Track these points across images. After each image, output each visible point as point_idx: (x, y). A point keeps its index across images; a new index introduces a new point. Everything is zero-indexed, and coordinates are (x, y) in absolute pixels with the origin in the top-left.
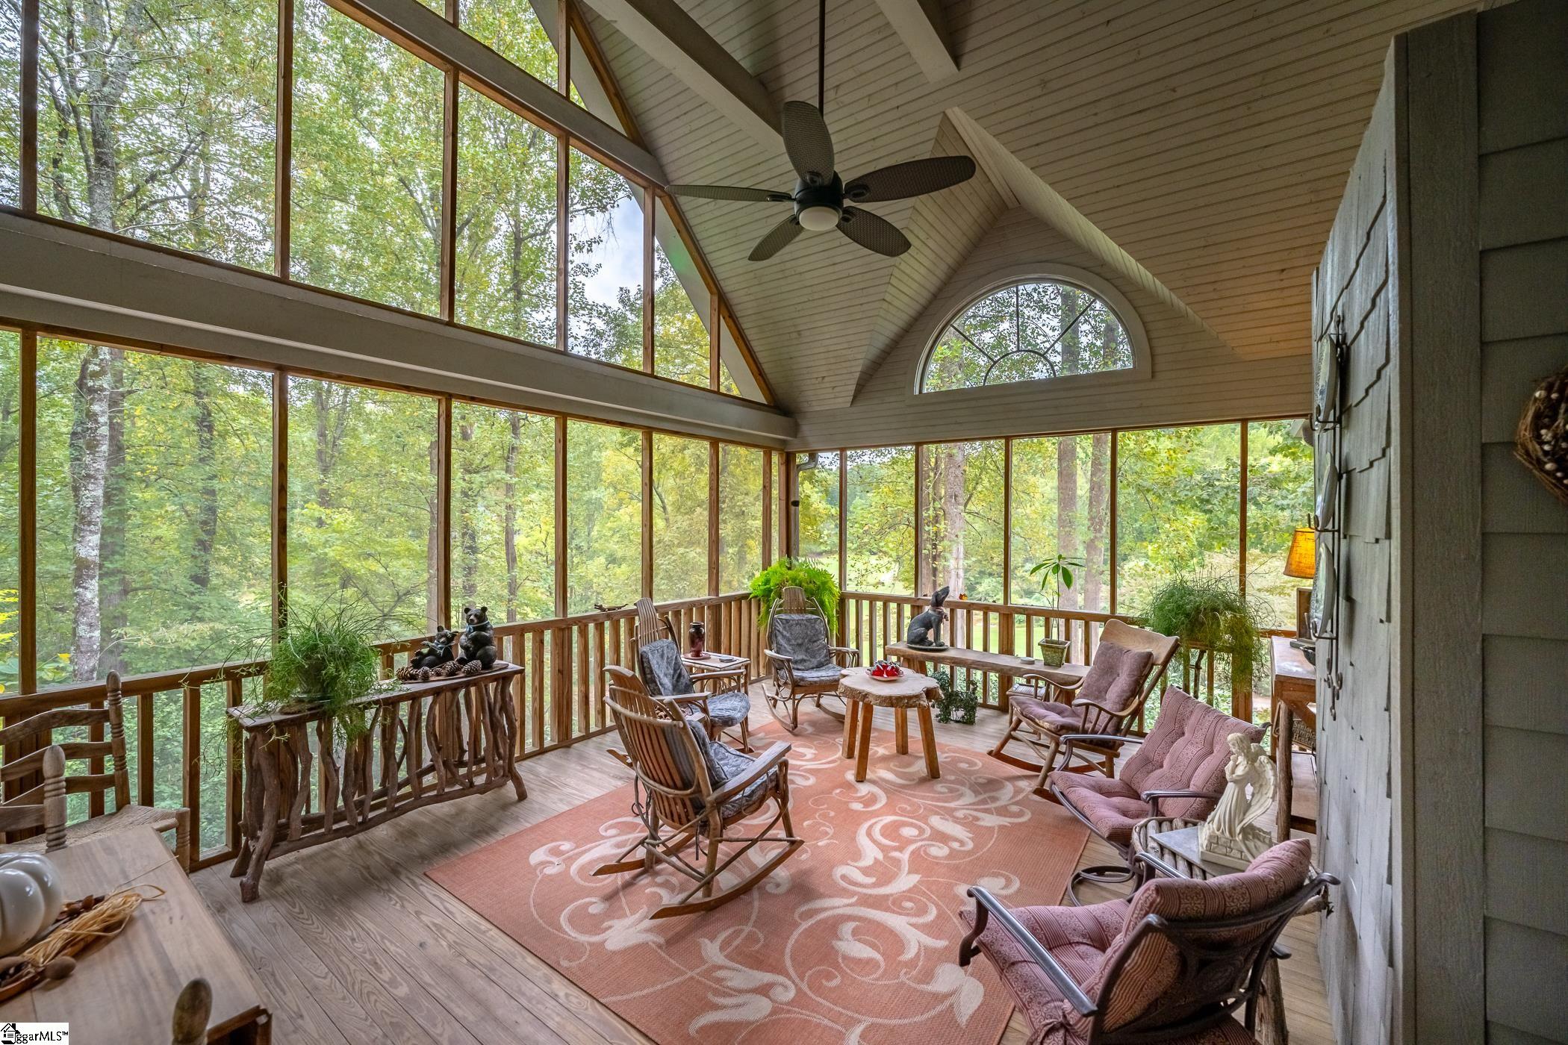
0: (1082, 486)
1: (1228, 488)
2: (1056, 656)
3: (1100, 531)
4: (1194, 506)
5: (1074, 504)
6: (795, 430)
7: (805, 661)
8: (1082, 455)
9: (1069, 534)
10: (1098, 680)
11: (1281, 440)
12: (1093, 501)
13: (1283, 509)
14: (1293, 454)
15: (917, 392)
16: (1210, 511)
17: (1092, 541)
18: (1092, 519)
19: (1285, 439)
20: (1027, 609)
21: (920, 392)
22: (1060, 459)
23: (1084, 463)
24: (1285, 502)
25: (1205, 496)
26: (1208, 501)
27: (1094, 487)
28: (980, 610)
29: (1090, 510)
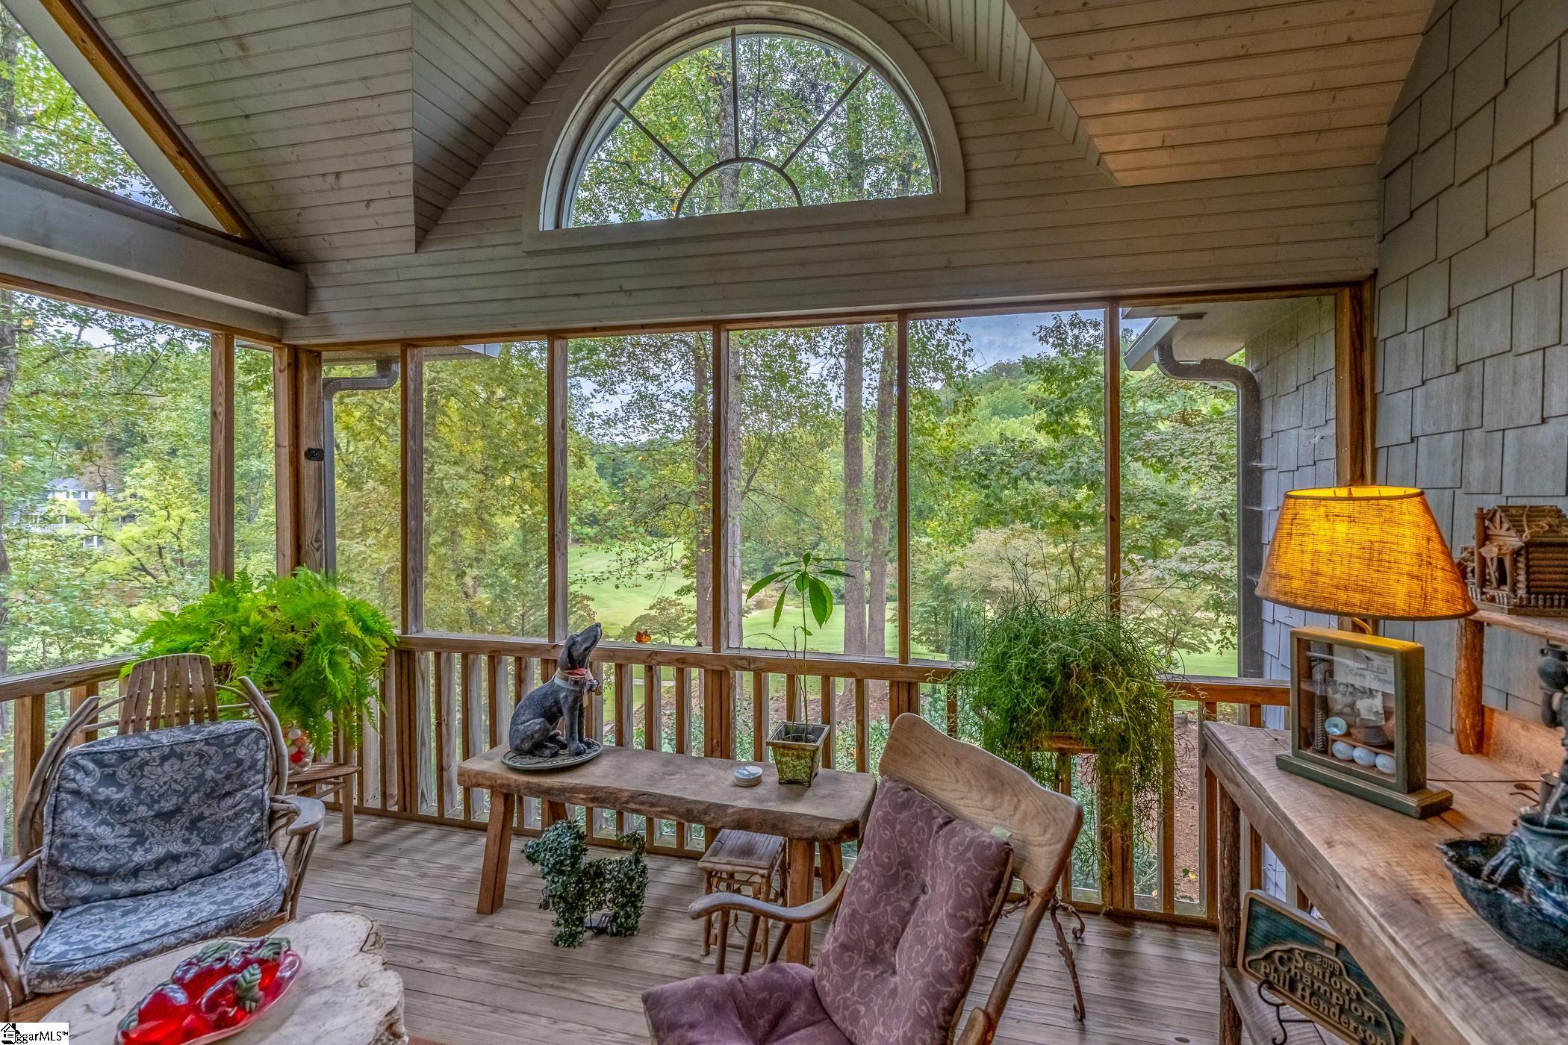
0: (868, 461)
1: (1002, 463)
2: (801, 766)
3: (884, 508)
4: (973, 481)
5: (860, 481)
6: (304, 300)
7: (176, 858)
8: (867, 428)
9: (855, 512)
10: (874, 903)
11: (1045, 415)
12: (879, 477)
13: (1050, 485)
14: (1054, 431)
15: (547, 223)
16: (987, 487)
17: (878, 520)
18: (878, 496)
19: (1049, 415)
20: (755, 660)
21: (558, 225)
22: (846, 433)
23: (868, 435)
24: (1053, 477)
25: (983, 472)
26: (985, 476)
27: (880, 462)
28: (669, 663)
29: (876, 487)
